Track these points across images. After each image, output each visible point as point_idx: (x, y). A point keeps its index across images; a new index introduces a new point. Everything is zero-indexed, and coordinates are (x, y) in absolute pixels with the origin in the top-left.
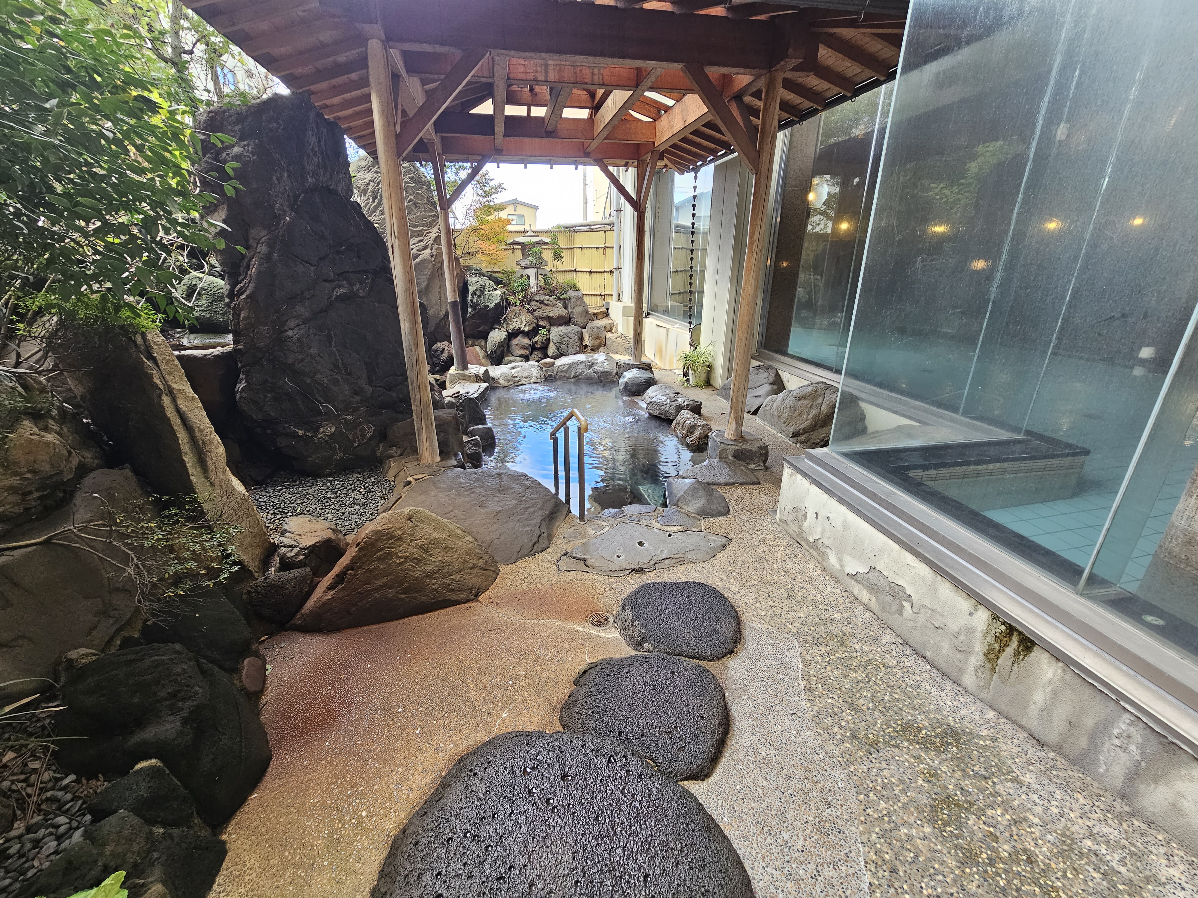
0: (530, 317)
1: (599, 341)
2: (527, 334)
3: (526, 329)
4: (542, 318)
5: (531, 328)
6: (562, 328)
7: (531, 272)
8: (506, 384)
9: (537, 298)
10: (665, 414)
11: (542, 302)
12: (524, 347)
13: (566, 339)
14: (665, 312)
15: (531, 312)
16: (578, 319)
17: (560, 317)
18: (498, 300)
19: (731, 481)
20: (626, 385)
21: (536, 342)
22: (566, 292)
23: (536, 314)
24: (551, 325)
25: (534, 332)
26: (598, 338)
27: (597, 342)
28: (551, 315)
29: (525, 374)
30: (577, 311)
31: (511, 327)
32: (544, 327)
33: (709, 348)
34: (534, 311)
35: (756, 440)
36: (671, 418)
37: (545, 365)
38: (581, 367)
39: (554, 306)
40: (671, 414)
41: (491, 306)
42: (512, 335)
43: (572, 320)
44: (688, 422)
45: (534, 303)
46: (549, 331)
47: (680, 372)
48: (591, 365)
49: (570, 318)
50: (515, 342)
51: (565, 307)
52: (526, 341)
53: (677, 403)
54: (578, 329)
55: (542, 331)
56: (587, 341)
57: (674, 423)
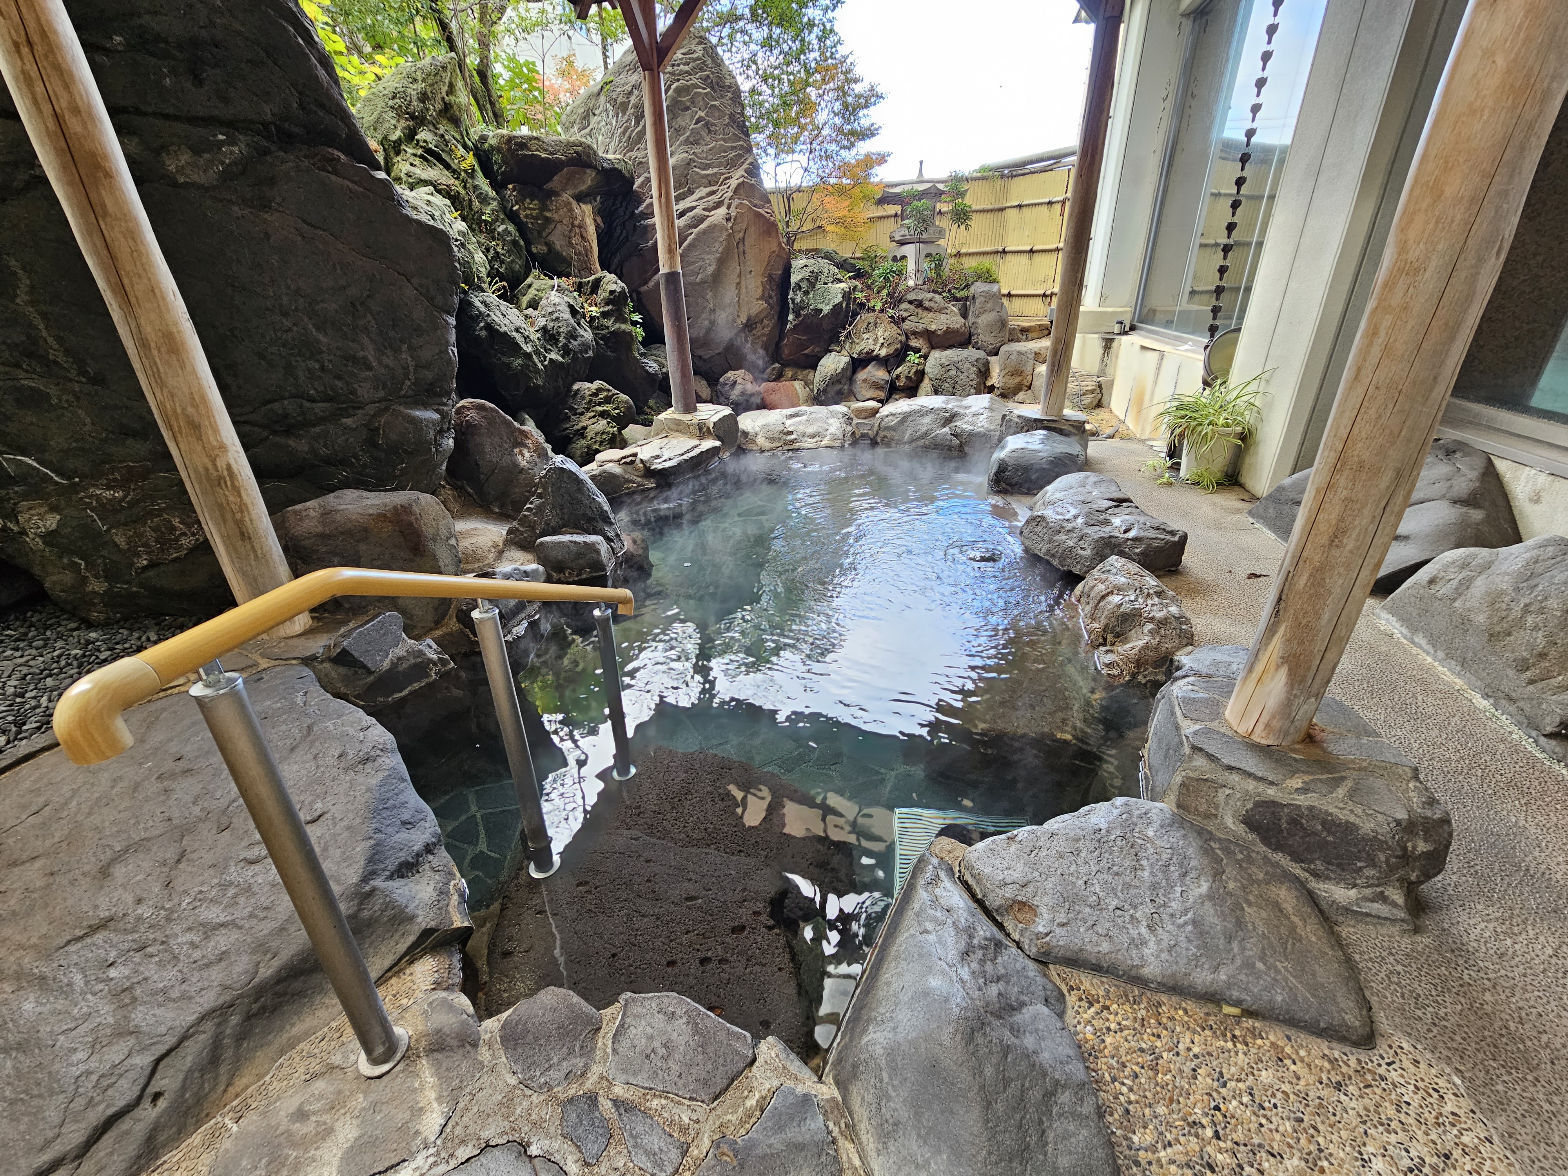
0: (893, 330)
1: (1017, 379)
2: (887, 363)
3: (883, 352)
4: (915, 333)
5: (891, 350)
6: (949, 352)
7: (909, 250)
8: (767, 445)
9: (911, 296)
10: (1063, 558)
11: (919, 304)
12: (876, 386)
13: (953, 372)
15: (897, 321)
16: (984, 337)
17: (949, 332)
18: (838, 299)
19: (1202, 978)
20: (1003, 468)
21: (898, 377)
22: (967, 286)
23: (907, 325)
24: (933, 347)
25: (899, 356)
26: (1016, 372)
27: (1014, 381)
28: (933, 327)
30: (984, 321)
31: (858, 349)
32: (917, 350)
34: (904, 320)
36: (1076, 570)
37: (859, 413)
38: (927, 420)
39: (940, 311)
40: (1078, 559)
41: (826, 309)
42: (858, 363)
43: (974, 339)
44: (1116, 599)
45: (905, 306)
46: (925, 357)
47: (1161, 446)
48: (951, 418)
49: (971, 335)
50: (862, 375)
51: (964, 315)
52: (880, 374)
53: (1106, 531)
54: (981, 354)
55: (913, 357)
56: (996, 378)
57: (1080, 586)
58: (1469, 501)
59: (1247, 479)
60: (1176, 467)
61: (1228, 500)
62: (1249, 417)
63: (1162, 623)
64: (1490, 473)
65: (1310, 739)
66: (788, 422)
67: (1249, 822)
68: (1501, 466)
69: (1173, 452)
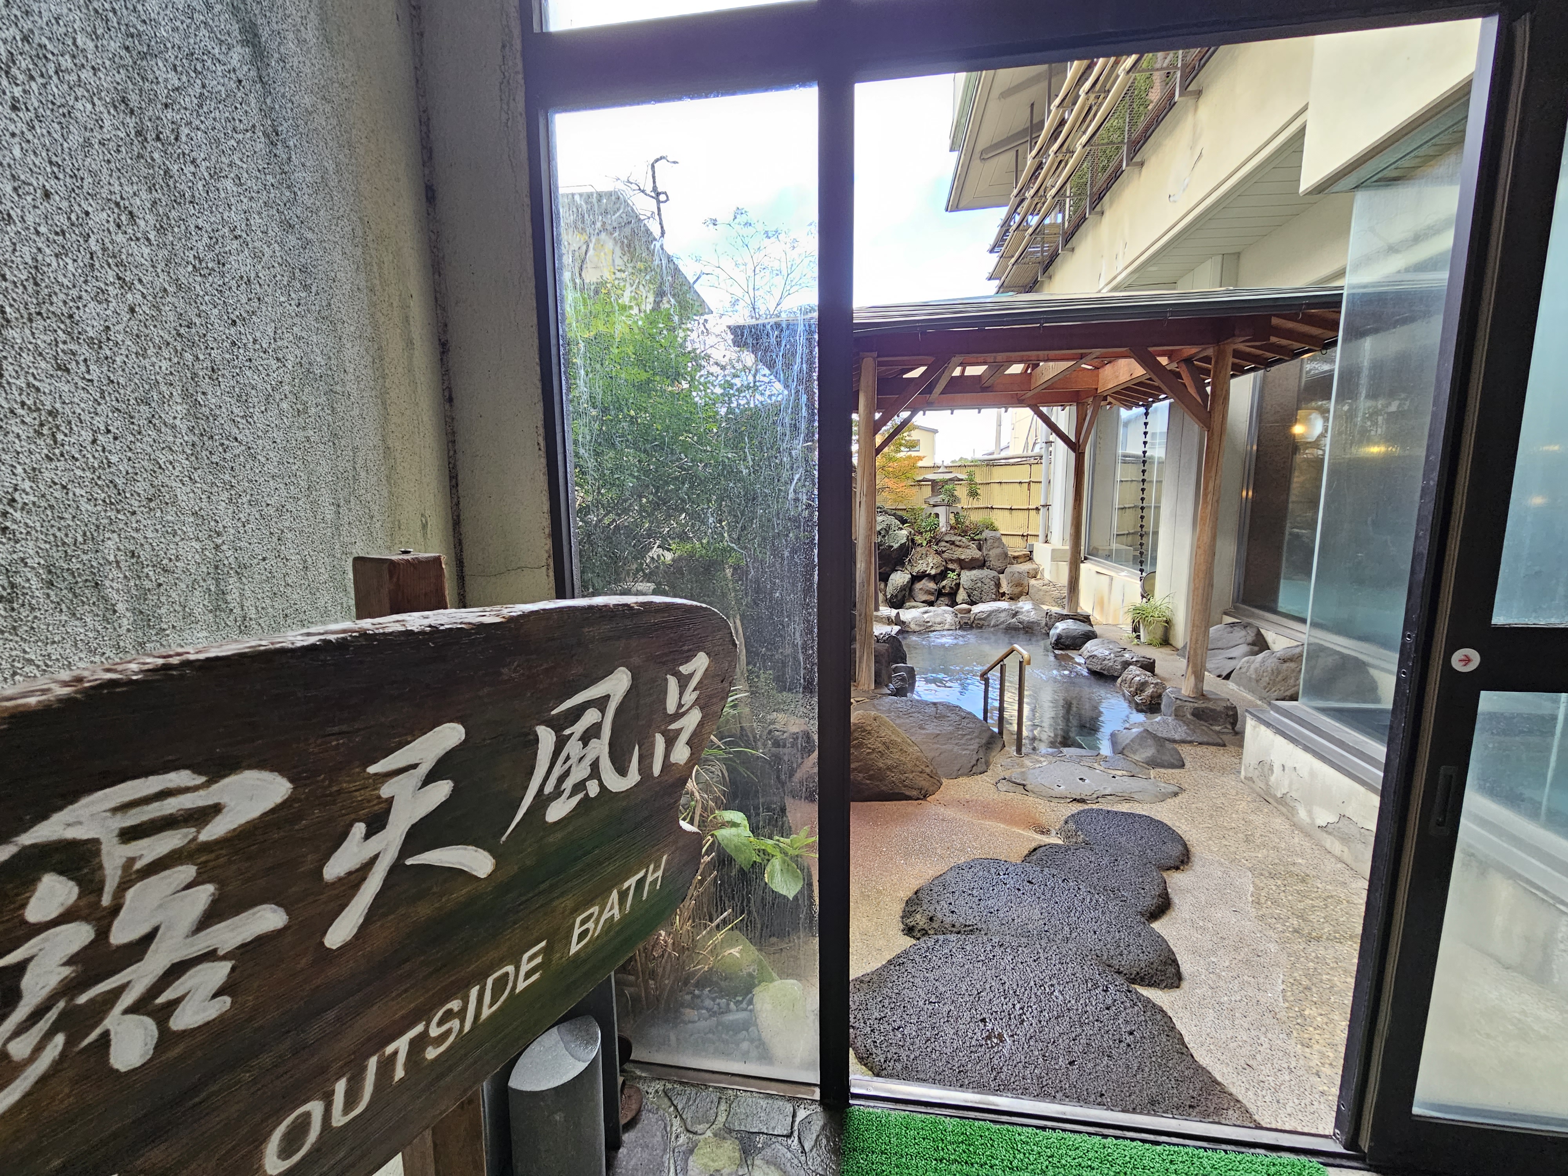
0: (938, 559)
1: (1020, 589)
2: (934, 578)
3: (933, 572)
4: (951, 560)
5: (939, 571)
6: (974, 572)
7: (941, 510)
8: (917, 629)
9: (947, 538)
10: (1108, 670)
11: (953, 543)
12: (929, 593)
13: (979, 585)
14: (1108, 557)
15: (938, 553)
16: (994, 563)
17: (973, 560)
18: (904, 540)
19: (1189, 739)
20: (1059, 637)
21: (944, 587)
22: (981, 533)
23: (945, 555)
24: (962, 568)
25: (943, 575)
26: (1019, 585)
27: (1017, 590)
28: (963, 557)
29: (938, 620)
30: (993, 553)
31: (916, 570)
32: (953, 571)
33: (1167, 600)
34: (943, 552)
35: (1222, 700)
36: (1116, 674)
37: (961, 611)
38: (1003, 615)
39: (967, 547)
40: (1116, 670)
41: (896, 546)
42: (916, 578)
43: (987, 564)
44: (1138, 679)
45: (943, 544)
46: (959, 575)
47: (1129, 628)
48: (1015, 614)
49: (985, 561)
50: (918, 586)
51: (980, 549)
52: (932, 585)
53: (1124, 659)
54: (994, 573)
55: (951, 575)
56: (1005, 588)
57: (1119, 680)
58: (1253, 644)
59: (1172, 642)
60: (1138, 637)
61: (1166, 650)
62: (1168, 613)
63: (1157, 684)
64: (1259, 634)
65: (1203, 695)
66: (926, 616)
67: (1193, 714)
68: (1263, 631)
69: (1136, 630)
